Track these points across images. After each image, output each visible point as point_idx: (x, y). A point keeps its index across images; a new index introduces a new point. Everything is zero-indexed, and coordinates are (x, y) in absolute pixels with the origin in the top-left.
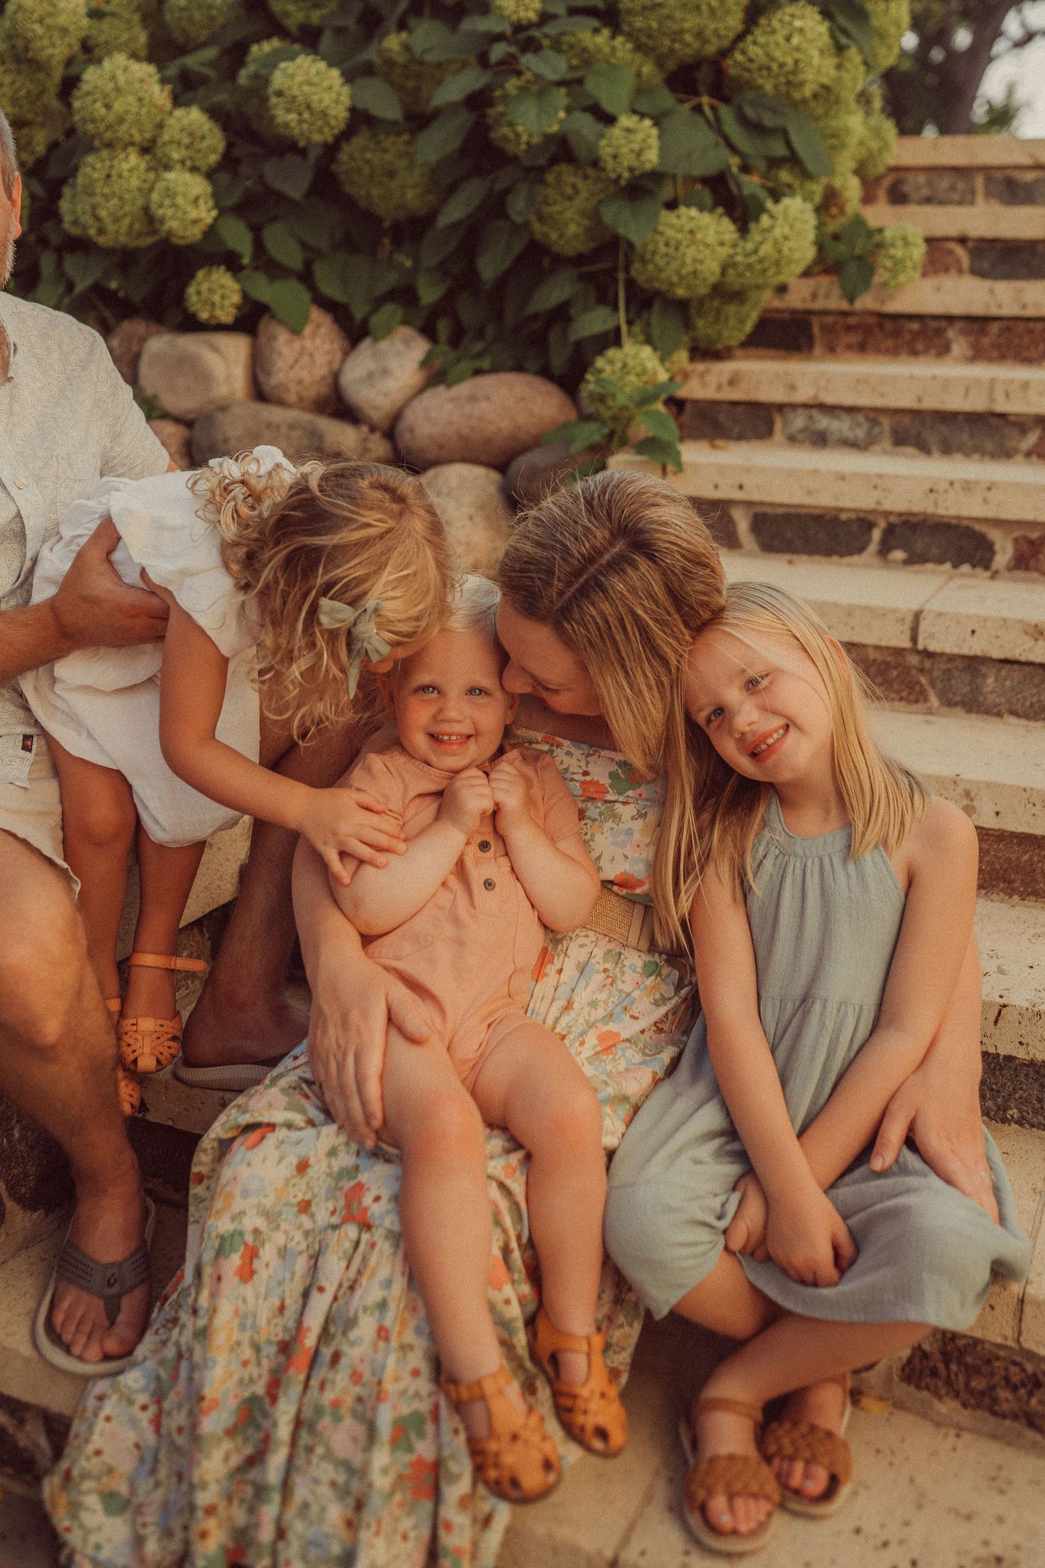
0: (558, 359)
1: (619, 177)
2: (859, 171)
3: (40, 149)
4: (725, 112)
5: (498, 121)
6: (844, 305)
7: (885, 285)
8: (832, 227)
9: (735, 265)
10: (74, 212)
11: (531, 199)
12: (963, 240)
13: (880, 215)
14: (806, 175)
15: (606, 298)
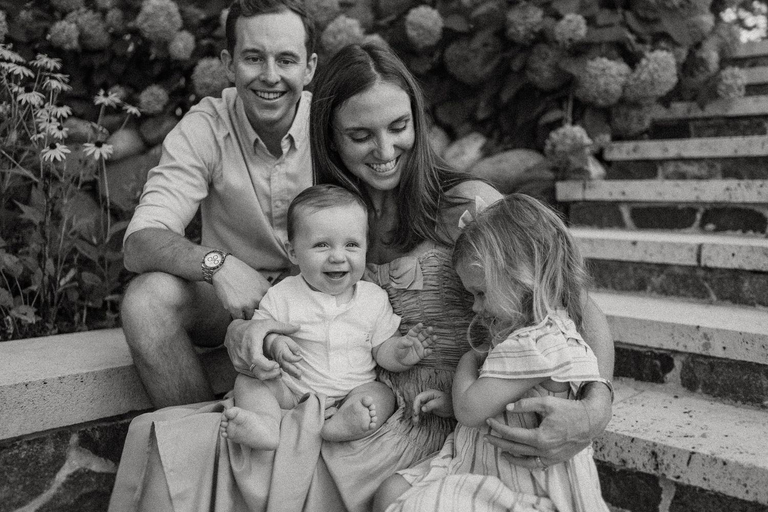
1: (564, 45)
4: (629, 15)
9: (629, 86)
14: (675, 44)
15: (561, 106)
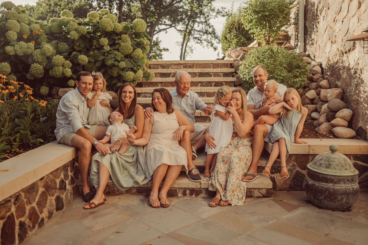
0: (115, 89)
1: (121, 68)
2: (146, 66)
3: (45, 65)
4: (131, 60)
5: (106, 62)
6: (146, 81)
7: (151, 79)
8: (144, 72)
9: (135, 77)
10: (52, 74)
11: (110, 71)
12: (158, 73)
13: (149, 71)
14: (141, 67)
15: (120, 82)
